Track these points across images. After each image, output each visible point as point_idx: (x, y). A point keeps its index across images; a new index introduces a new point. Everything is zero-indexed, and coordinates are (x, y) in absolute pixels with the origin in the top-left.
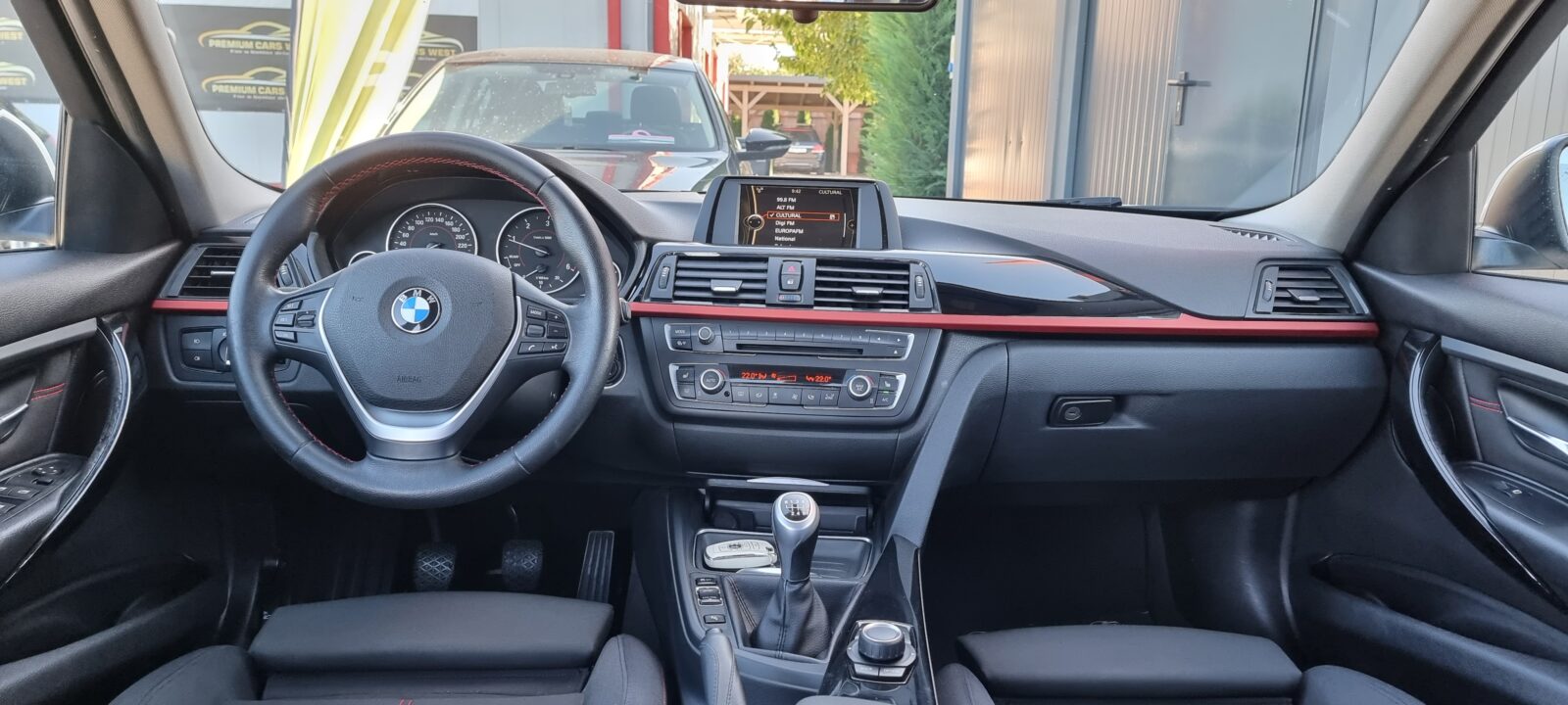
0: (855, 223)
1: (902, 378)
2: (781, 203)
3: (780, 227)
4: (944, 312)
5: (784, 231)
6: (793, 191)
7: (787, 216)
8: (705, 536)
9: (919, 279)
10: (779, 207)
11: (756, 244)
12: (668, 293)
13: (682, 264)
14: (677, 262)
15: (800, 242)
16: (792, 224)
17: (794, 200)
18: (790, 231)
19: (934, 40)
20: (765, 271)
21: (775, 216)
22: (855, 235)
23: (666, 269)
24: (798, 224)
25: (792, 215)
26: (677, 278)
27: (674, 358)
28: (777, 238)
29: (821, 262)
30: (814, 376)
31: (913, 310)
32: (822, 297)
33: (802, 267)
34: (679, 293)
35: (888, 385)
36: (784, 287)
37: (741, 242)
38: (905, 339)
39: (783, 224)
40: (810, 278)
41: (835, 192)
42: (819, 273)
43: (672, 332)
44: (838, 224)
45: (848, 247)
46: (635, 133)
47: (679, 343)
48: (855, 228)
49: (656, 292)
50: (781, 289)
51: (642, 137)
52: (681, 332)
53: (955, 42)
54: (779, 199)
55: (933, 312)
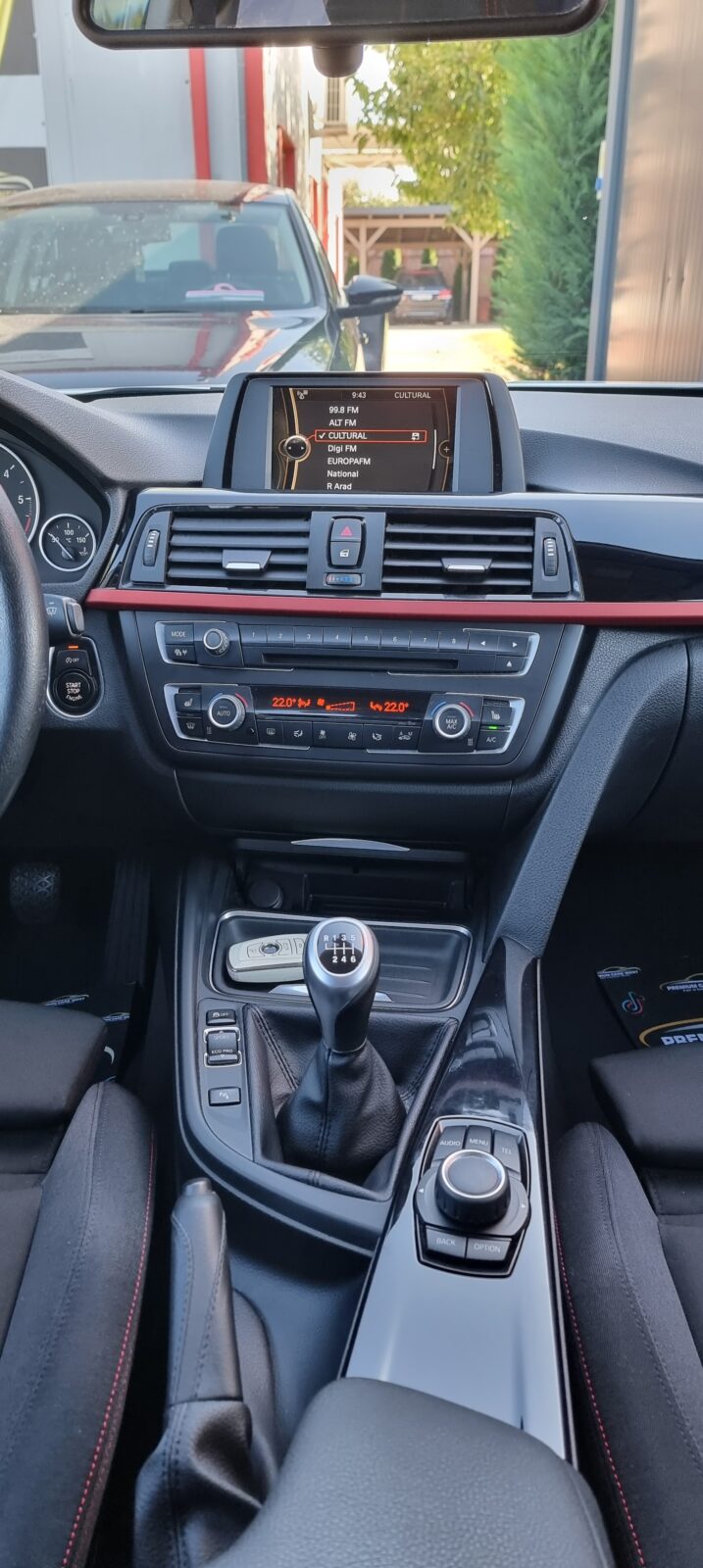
0: (451, 445)
1: (518, 706)
2: (336, 416)
3: (335, 455)
4: (591, 595)
5: (341, 461)
6: (354, 395)
7: (346, 434)
8: (232, 923)
9: (550, 543)
10: (332, 423)
11: (300, 489)
12: (157, 573)
13: (180, 525)
14: (172, 522)
15: (364, 482)
16: (353, 449)
17: (355, 410)
18: (350, 461)
19: (579, 149)
20: (305, 534)
21: (326, 437)
22: (451, 465)
23: (155, 534)
24: (363, 449)
25: (354, 435)
26: (171, 548)
27: (170, 675)
28: (330, 474)
29: (395, 516)
30: (382, 704)
31: (536, 595)
32: (394, 578)
33: (363, 527)
34: (175, 573)
35: (496, 717)
36: (334, 563)
37: (275, 487)
38: (525, 644)
39: (339, 450)
40: (376, 545)
41: (419, 395)
42: (390, 537)
43: (166, 634)
44: (425, 447)
45: (438, 492)
46: (218, 287)
47: (178, 652)
48: (451, 453)
49: (139, 572)
50: (330, 564)
51: (225, 292)
52: (180, 635)
53: (605, 148)
54: (333, 410)
55: (570, 598)
